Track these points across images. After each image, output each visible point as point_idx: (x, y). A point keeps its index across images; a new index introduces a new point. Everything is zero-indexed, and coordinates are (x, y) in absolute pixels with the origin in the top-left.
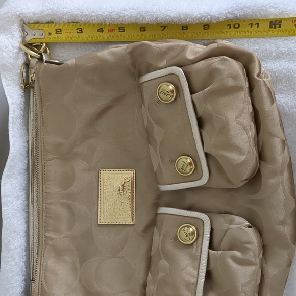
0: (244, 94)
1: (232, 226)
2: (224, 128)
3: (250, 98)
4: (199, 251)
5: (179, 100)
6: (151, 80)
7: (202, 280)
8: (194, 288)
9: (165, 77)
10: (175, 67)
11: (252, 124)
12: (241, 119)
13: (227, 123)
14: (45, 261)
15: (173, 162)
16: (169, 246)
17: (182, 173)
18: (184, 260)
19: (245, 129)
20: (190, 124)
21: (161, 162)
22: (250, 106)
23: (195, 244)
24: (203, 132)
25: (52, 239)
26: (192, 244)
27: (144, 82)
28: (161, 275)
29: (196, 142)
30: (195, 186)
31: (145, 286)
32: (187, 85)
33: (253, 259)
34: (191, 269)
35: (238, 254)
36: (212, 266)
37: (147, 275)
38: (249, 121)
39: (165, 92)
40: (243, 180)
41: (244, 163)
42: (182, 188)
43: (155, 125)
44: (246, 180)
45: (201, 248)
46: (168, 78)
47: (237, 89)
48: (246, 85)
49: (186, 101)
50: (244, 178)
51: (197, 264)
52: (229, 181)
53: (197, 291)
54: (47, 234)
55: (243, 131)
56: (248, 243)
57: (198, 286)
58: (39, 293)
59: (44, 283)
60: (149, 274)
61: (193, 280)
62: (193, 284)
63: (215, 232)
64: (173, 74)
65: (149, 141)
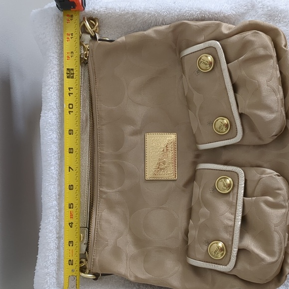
0: (273, 62)
1: (264, 176)
2: (257, 90)
3: (277, 65)
4: (235, 199)
5: (216, 69)
7: (239, 223)
8: (232, 230)
9: (204, 50)
10: (213, 41)
11: (280, 87)
12: (271, 83)
13: (259, 86)
14: (99, 211)
15: (211, 123)
16: (209, 196)
17: (219, 132)
18: (222, 206)
19: (274, 91)
20: (226, 89)
21: (200, 124)
22: (278, 72)
23: (231, 193)
24: (238, 95)
25: (105, 193)
26: (229, 193)
27: (185, 56)
28: (202, 220)
29: (231, 105)
30: (231, 143)
31: (186, 233)
32: (224, 56)
33: (283, 203)
34: (228, 215)
35: (270, 199)
36: (247, 211)
37: (188, 223)
38: (277, 84)
39: (205, 62)
40: (273, 136)
41: (274, 120)
42: (219, 146)
43: (195, 93)
44: (276, 135)
45: (237, 196)
46: (207, 51)
47: (267, 57)
48: (274, 54)
49: (223, 69)
50: (274, 134)
51: (233, 210)
52: (260, 138)
53: (235, 232)
54: (101, 189)
55: (273, 93)
56: (279, 189)
57: (235, 227)
58: (94, 238)
59: (99, 230)
60: (191, 221)
61: (231, 223)
62: (231, 226)
63: (248, 182)
64: (211, 47)
65: (188, 108)
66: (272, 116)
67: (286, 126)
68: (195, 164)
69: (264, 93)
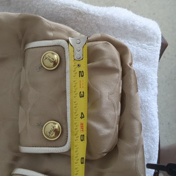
6: (38, 47)
12: (113, 97)
15: (41, 126)
21: (28, 123)
27: (30, 48)
30: (57, 152)
38: (118, 100)
39: (50, 59)
40: (103, 153)
42: (44, 152)
46: (55, 48)
48: (120, 69)
64: (60, 46)
65: (20, 104)
66: (106, 131)
67: (116, 145)
68: (12, 167)
69: (104, 106)
